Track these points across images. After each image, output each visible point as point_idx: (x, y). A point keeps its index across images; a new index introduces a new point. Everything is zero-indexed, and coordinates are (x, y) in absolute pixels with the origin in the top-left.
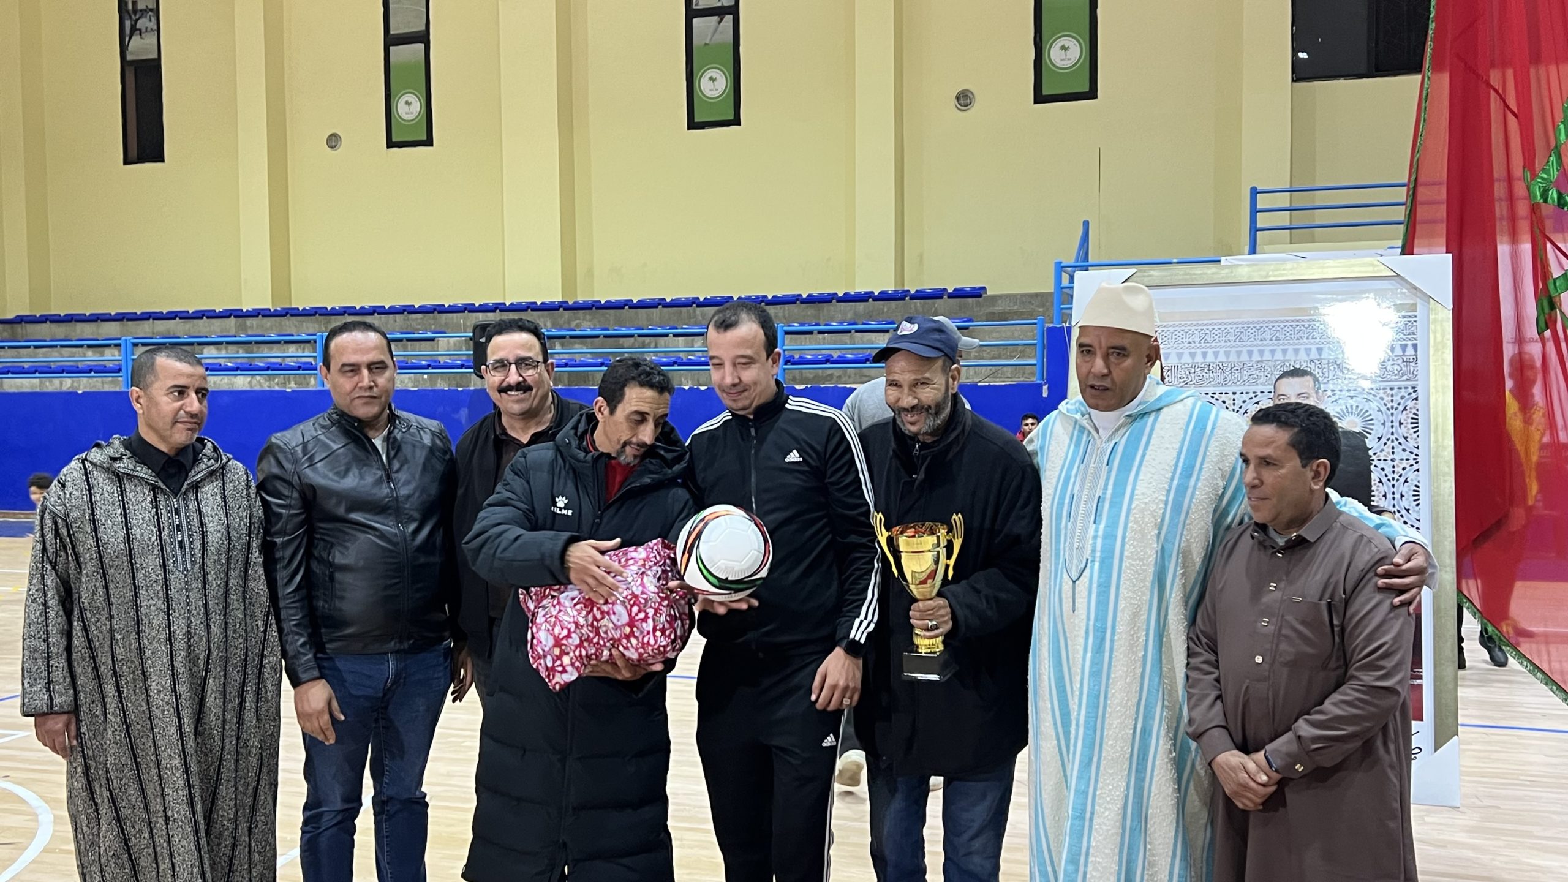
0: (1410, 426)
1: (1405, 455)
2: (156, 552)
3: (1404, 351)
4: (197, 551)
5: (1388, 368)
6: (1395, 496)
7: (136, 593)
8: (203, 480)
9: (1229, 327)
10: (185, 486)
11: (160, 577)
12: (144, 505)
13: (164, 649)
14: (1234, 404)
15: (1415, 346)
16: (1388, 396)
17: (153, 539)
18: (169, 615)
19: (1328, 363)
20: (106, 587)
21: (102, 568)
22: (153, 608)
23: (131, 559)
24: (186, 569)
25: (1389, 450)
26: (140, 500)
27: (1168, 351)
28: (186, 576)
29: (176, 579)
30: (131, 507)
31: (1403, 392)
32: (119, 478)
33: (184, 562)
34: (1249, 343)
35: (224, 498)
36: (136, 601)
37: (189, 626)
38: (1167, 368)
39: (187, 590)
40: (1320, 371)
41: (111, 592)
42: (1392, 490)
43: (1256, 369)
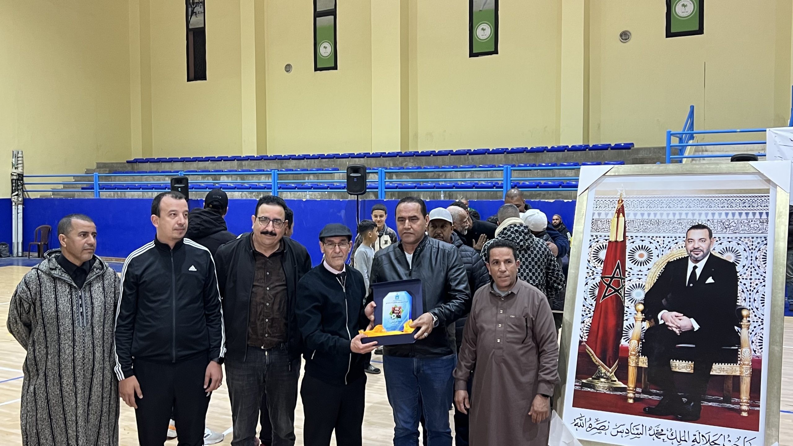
0: (762, 260)
1: (758, 277)
2: (70, 317)
3: (761, 216)
4: (89, 317)
5: (751, 226)
6: (751, 300)
7: (59, 337)
8: (94, 280)
9: (663, 199)
10: (85, 284)
11: (71, 329)
12: (65, 293)
13: (70, 365)
14: (663, 243)
15: (767, 214)
16: (750, 242)
17: (69, 310)
18: (74, 348)
19: (717, 222)
20: (45, 332)
21: (44, 323)
22: (67, 345)
23: (58, 320)
24: (83, 326)
25: (748, 273)
26: (63, 289)
27: (629, 212)
28: (83, 329)
29: (79, 330)
30: (59, 294)
31: (759, 240)
32: (55, 279)
33: (83, 322)
34: (674, 209)
35: (104, 289)
36: (59, 341)
37: (84, 354)
38: (628, 222)
39: (83, 336)
40: (713, 226)
41: (48, 335)
42: (749, 296)
43: (677, 224)
